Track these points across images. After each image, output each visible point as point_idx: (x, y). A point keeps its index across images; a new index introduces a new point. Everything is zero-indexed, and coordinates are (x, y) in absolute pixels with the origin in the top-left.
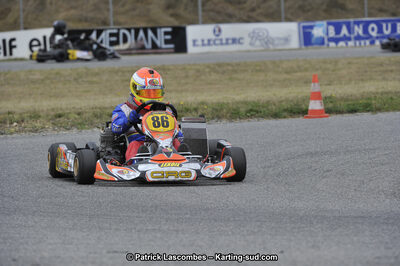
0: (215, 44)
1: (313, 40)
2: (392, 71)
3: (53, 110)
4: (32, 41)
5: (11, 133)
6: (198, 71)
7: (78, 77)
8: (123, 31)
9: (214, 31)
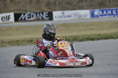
0: (62, 17)
1: (95, 16)
3: (9, 40)
4: (2, 17)
6: (57, 26)
7: (17, 29)
8: (32, 14)
9: (62, 13)
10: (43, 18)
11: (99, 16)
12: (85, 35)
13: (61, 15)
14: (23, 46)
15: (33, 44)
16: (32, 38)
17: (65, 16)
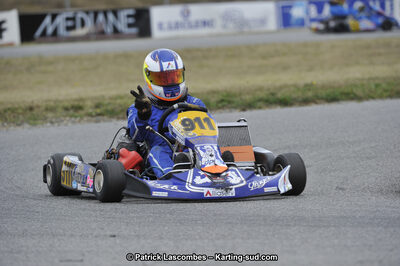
0: (183, 27)
1: (293, 21)
2: (380, 54)
7: (31, 66)
8: (80, 15)
9: (182, 13)
10: (116, 31)
11: (307, 22)
12: (261, 89)
13: (179, 19)
14: (49, 124)
15: (85, 119)
16: (81, 100)
17: (193, 24)
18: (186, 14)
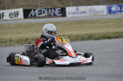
0: (76, 13)
1: (112, 12)
3: (17, 38)
4: (10, 13)
5: (3, 47)
6: (70, 23)
7: (27, 26)
8: (43, 10)
9: (76, 9)
10: (55, 15)
11: (117, 12)
12: (101, 33)
13: (75, 11)
17: (80, 13)
18: (77, 9)
